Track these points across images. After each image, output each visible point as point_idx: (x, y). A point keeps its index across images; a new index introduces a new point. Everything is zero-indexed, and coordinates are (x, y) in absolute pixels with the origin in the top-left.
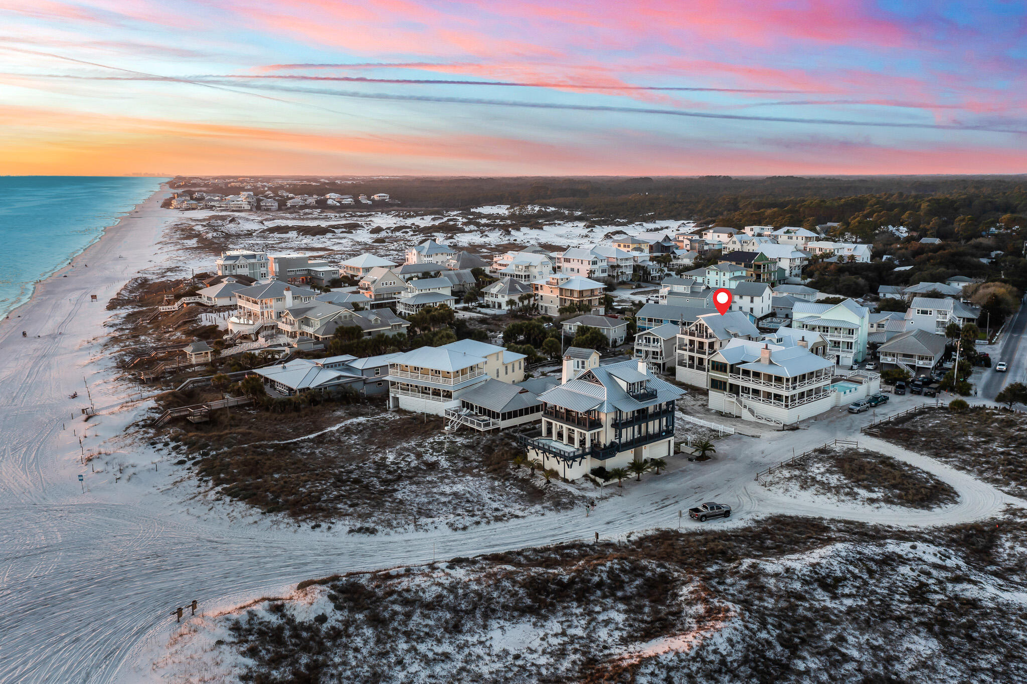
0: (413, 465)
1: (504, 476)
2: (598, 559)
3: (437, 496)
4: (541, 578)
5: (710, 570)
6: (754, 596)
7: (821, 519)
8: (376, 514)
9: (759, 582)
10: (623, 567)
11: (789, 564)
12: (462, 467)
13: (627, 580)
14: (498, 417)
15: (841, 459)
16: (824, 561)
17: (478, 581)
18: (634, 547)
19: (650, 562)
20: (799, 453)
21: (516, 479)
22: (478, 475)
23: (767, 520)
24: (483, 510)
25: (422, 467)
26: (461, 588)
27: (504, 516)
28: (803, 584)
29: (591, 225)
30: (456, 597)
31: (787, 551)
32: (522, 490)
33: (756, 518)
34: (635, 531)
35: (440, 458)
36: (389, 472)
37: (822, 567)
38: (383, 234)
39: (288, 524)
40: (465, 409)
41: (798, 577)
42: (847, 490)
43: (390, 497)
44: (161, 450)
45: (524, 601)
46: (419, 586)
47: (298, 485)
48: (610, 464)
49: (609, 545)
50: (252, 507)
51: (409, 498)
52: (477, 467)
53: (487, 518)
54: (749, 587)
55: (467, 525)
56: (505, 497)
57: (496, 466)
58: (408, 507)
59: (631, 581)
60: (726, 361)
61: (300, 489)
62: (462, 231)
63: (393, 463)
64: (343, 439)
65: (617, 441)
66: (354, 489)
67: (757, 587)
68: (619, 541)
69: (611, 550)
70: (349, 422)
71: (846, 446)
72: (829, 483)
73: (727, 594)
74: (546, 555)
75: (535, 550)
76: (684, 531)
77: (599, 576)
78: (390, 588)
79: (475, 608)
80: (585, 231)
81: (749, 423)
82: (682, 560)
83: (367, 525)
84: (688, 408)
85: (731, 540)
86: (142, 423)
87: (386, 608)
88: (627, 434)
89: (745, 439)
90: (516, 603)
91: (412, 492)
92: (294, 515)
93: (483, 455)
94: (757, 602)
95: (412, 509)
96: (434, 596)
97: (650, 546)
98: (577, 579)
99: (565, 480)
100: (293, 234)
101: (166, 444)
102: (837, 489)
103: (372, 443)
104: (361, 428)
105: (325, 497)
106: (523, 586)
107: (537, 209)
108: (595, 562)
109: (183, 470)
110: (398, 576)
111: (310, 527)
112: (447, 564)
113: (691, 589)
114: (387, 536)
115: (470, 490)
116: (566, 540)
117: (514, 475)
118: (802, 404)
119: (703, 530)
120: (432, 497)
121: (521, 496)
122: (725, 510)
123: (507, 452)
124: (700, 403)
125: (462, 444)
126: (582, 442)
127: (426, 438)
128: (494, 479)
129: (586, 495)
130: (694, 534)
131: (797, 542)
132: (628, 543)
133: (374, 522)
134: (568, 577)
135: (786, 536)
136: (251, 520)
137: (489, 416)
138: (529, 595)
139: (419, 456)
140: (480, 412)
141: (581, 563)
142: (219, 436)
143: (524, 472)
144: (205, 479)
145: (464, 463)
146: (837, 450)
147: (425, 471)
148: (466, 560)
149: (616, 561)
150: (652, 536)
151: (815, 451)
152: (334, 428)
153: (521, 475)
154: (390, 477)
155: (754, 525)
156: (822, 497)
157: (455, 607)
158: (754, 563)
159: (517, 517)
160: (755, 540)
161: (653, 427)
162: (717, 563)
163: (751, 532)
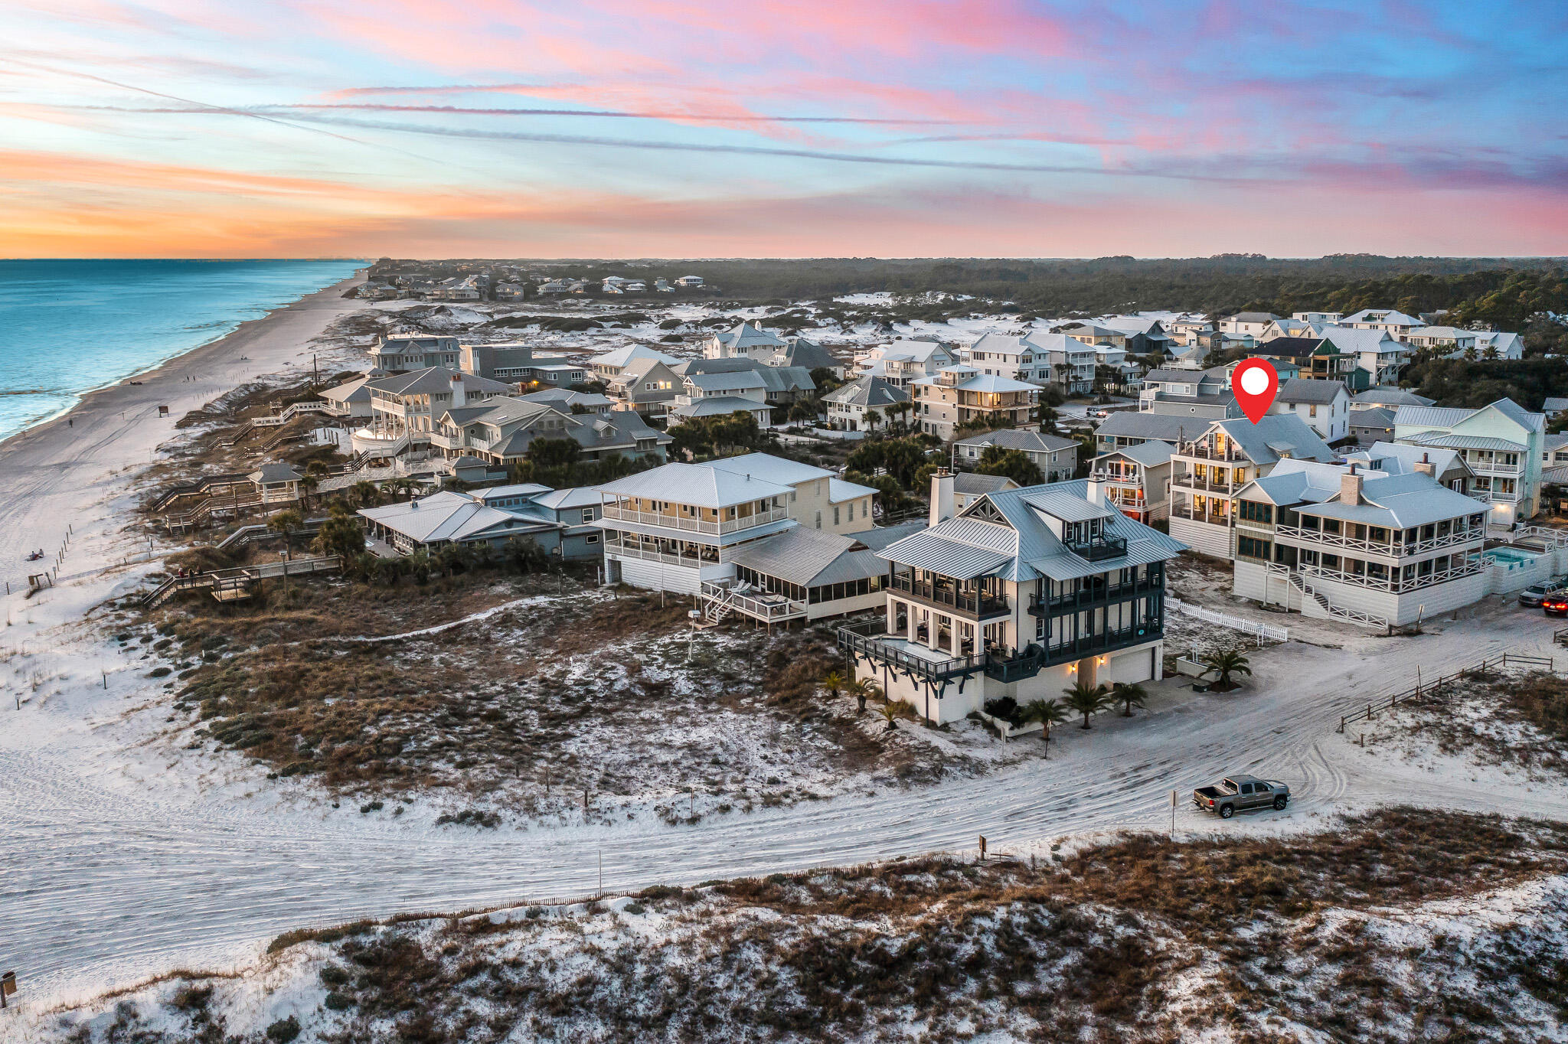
0: (618, 687)
1: (801, 713)
2: (977, 898)
3: (652, 750)
4: (838, 942)
5: (1245, 933)
6: (1360, 1007)
7: (1496, 817)
8: (506, 785)
9: (1369, 970)
10: (1034, 921)
11: (1442, 925)
12: (720, 694)
13: (1042, 954)
14: (803, 597)
15: (1521, 692)
16: (1527, 921)
17: (687, 947)
18: (1068, 872)
19: (1099, 911)
20: (1429, 679)
21: (826, 718)
22: (750, 710)
23: (1371, 817)
24: (743, 780)
25: (638, 692)
26: (642, 961)
27: (786, 795)
28: (1481, 978)
29: (1028, 318)
30: (627, 986)
31: (1428, 891)
32: (836, 742)
33: (1347, 813)
34: (1071, 835)
35: (676, 674)
36: (568, 701)
37: (1524, 937)
38: (680, 330)
39: (314, 800)
40: (742, 582)
41: (1469, 961)
42: (1546, 756)
43: (551, 749)
44: (134, 649)
45: (789, 999)
46: (544, 953)
47: (364, 719)
48: (1026, 691)
49: (1009, 865)
50: (254, 764)
51: (591, 753)
52: (749, 695)
53: (747, 798)
54: (1345, 983)
55: (701, 812)
56: (797, 755)
57: (787, 693)
58: (584, 771)
59: (1055, 956)
60: (1270, 501)
61: (367, 729)
62: (813, 325)
63: (578, 682)
64: (495, 635)
65: (1041, 644)
66: (478, 732)
67: (1364, 984)
68: (1033, 859)
69: (1012, 878)
70: (511, 605)
71: (1527, 668)
72: (1504, 742)
73: (1290, 999)
74: (860, 885)
75: (837, 873)
76: (1182, 839)
77: (976, 942)
78: (475, 956)
79: (667, 1014)
80: (1019, 327)
81: (1319, 623)
82: (1176, 907)
83: (480, 807)
84: (1192, 594)
85: (1293, 861)
86: (124, 601)
87: (454, 1006)
88: (1063, 629)
89: (1311, 651)
90: (769, 1004)
91: (601, 740)
92: (334, 781)
93: (766, 670)
94: (1368, 1024)
95: (590, 777)
96: (574, 979)
97: (1103, 872)
98: (921, 949)
99: (930, 724)
100: (533, 329)
101: (147, 639)
102: (1526, 754)
103: (550, 644)
104: (535, 615)
105: (412, 746)
106: (788, 962)
107: (941, 297)
108: (969, 906)
109: (158, 687)
110: (508, 926)
111: (358, 807)
112: (631, 901)
113: (1200, 983)
114: (518, 833)
115: (724, 739)
116: (914, 852)
117: (824, 711)
118: (1425, 585)
119: (1227, 837)
120: (641, 751)
121: (831, 756)
122: (1275, 793)
123: (814, 664)
124: (1217, 585)
125: (725, 648)
126: (967, 646)
127: (657, 636)
128: (781, 718)
129: (971, 754)
130: (1207, 845)
131: (1450, 871)
132: (1052, 863)
133: (499, 801)
134: (899, 943)
135: (1418, 855)
136: (241, 789)
137: (786, 594)
138: (802, 986)
139: (634, 669)
140: (770, 587)
141: (939, 906)
142: (248, 624)
143: (844, 705)
144: (188, 704)
145: (725, 687)
146: (1509, 674)
147: (641, 699)
148: (677, 893)
149: (1019, 905)
150: (1109, 848)
151: (1463, 675)
152: (482, 617)
153: (837, 711)
154: (566, 709)
155: (1343, 827)
156: (1492, 768)
157: (620, 1009)
158: (1354, 921)
159: (814, 797)
160: (1347, 863)
161: (1119, 617)
162: (1261, 918)
163: (1338, 843)
